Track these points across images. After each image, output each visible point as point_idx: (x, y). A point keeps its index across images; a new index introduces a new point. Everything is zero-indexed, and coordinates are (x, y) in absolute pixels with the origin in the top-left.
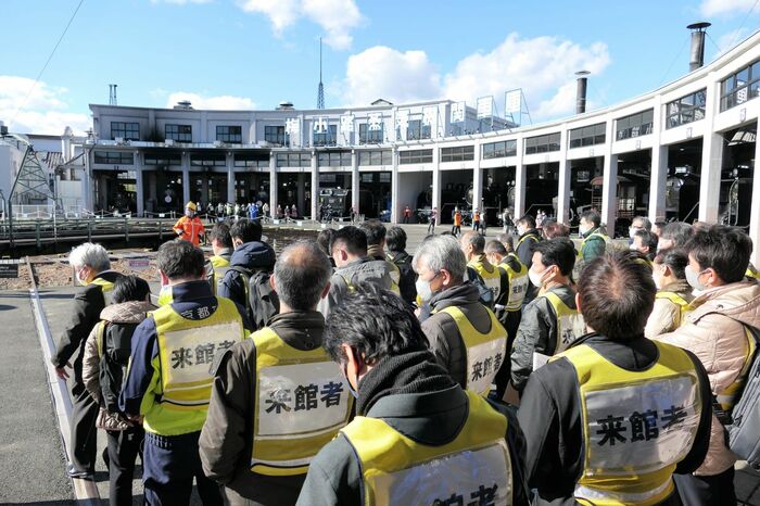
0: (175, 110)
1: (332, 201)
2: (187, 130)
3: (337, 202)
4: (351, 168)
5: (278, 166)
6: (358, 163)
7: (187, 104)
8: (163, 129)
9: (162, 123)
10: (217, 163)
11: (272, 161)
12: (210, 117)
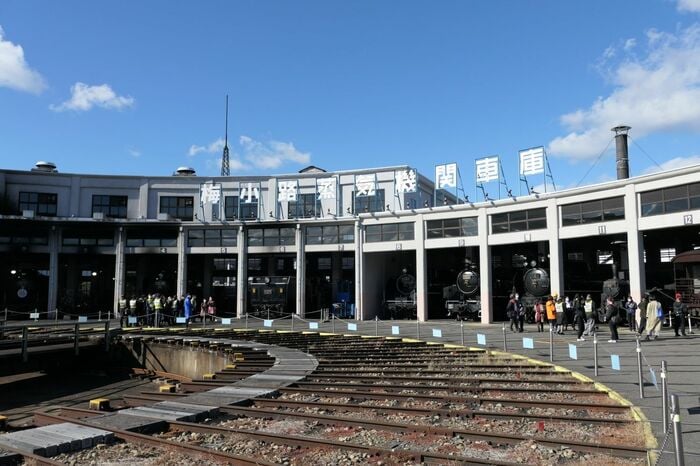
0: (33, 173)
1: (268, 292)
2: (50, 199)
3: (276, 293)
4: (295, 248)
5: (188, 245)
6: (305, 242)
7: (50, 167)
8: (17, 198)
9: (15, 190)
10: (101, 242)
11: (181, 240)
12: (85, 183)
